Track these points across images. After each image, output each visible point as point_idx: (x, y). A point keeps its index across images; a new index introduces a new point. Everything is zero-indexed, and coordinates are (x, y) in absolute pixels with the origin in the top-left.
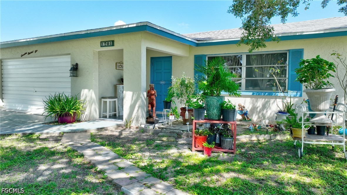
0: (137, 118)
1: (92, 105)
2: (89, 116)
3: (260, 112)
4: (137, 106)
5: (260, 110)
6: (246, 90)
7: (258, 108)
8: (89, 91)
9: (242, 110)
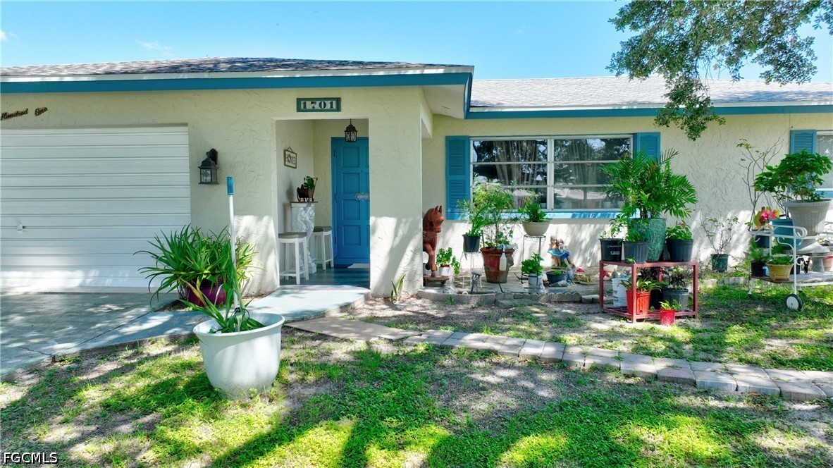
3: (586, 250)
6: (555, 208)
7: (582, 242)
9: (557, 250)
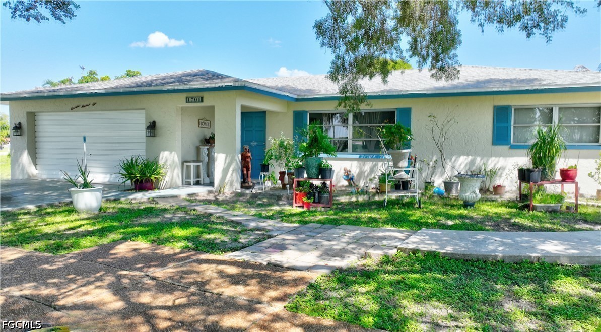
0: (231, 183)
1: (174, 169)
2: (171, 184)
3: (367, 177)
4: (231, 169)
5: (368, 174)
6: (352, 152)
7: (365, 172)
8: (171, 153)
9: (347, 176)
